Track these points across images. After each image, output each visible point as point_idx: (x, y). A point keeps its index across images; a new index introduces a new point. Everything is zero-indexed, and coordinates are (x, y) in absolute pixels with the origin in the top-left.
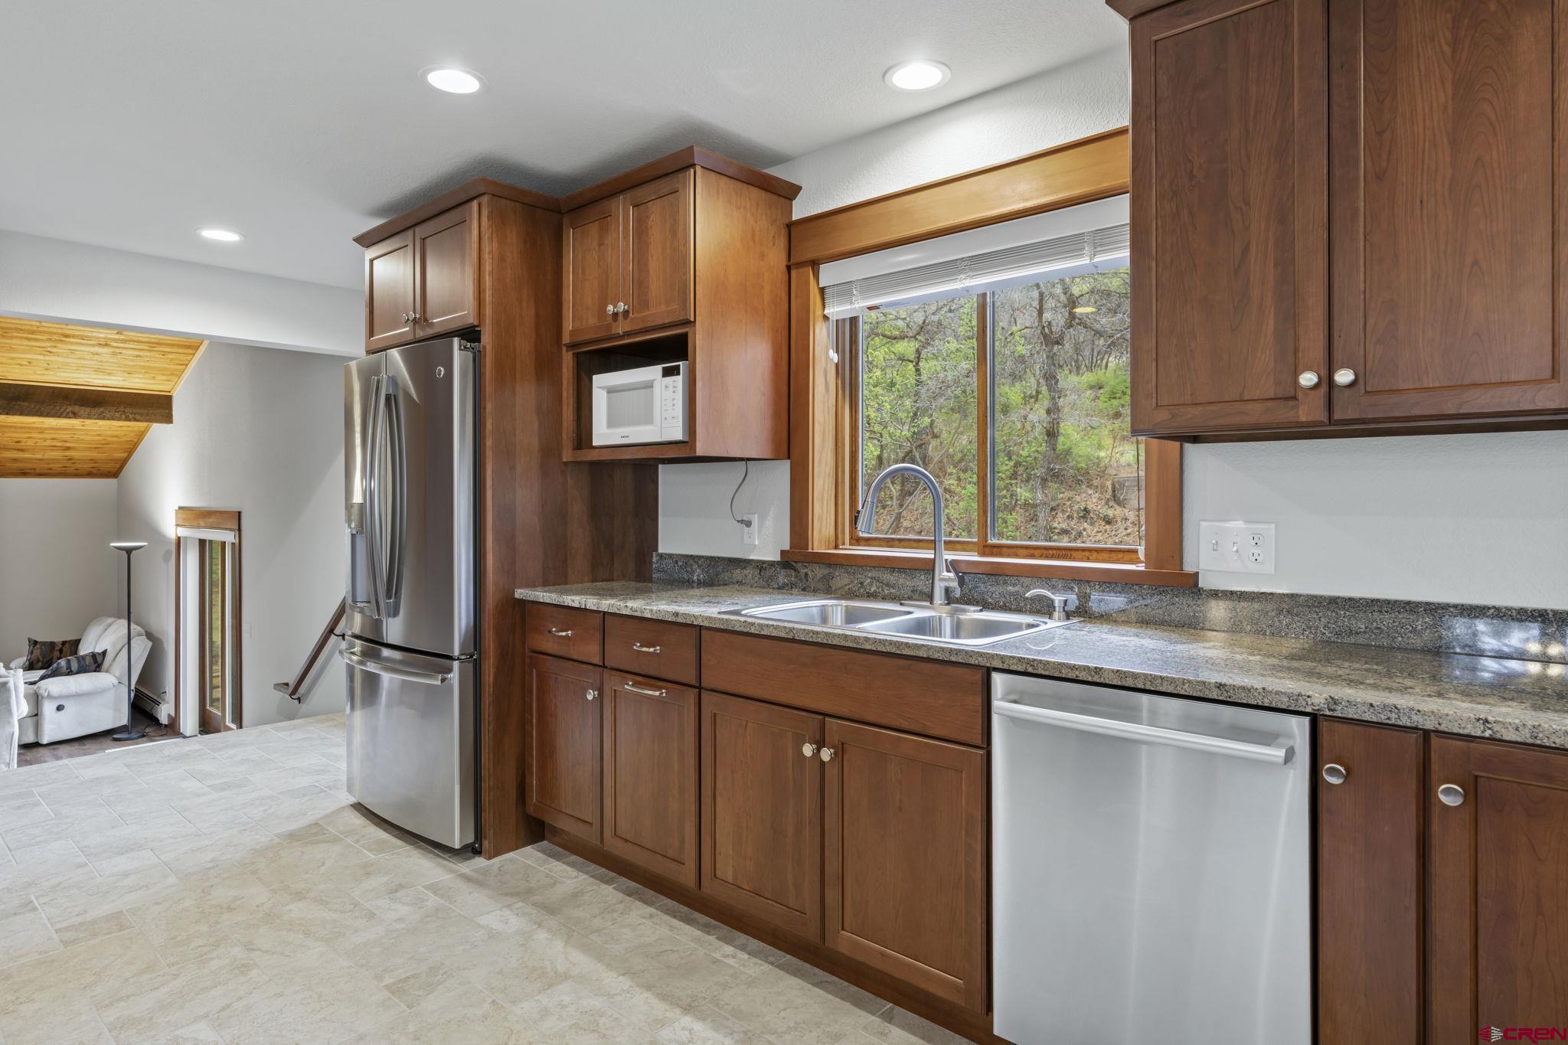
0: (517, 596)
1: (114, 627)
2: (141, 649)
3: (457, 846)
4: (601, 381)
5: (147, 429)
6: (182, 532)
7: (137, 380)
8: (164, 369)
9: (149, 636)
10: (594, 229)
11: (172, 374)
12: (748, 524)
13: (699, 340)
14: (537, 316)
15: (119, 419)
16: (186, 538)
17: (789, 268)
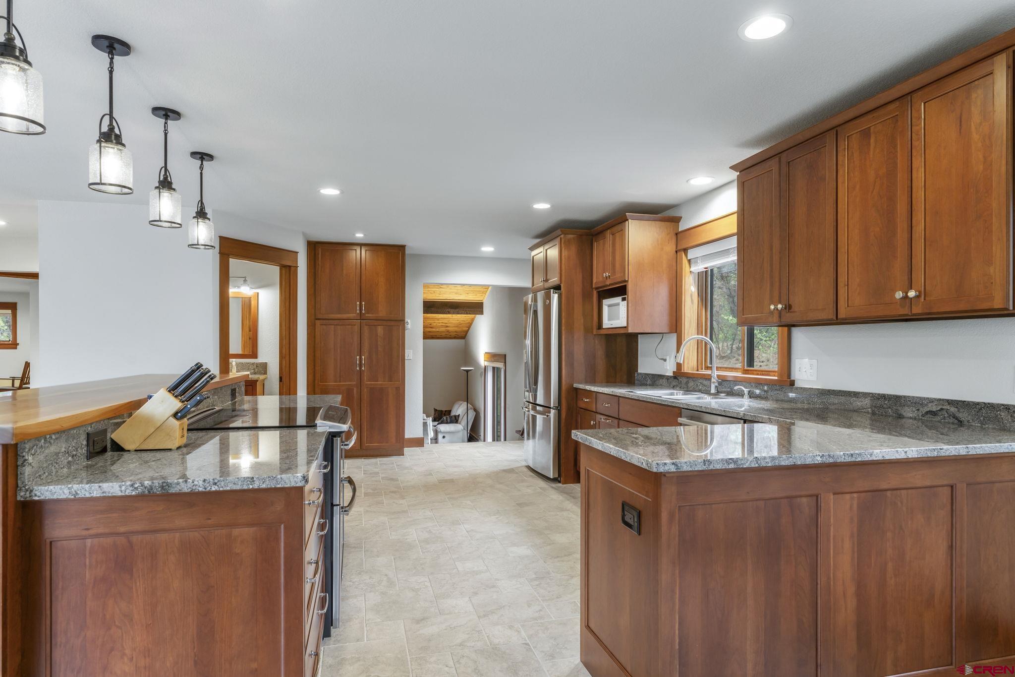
0: (574, 386)
1: (463, 405)
2: (472, 414)
3: (552, 477)
4: (606, 302)
5: (475, 317)
6: (487, 364)
7: (470, 296)
8: (480, 291)
9: (475, 410)
10: (601, 242)
11: (483, 293)
12: (665, 360)
13: (630, 288)
14: (583, 277)
15: (464, 314)
16: (487, 366)
17: (676, 252)
